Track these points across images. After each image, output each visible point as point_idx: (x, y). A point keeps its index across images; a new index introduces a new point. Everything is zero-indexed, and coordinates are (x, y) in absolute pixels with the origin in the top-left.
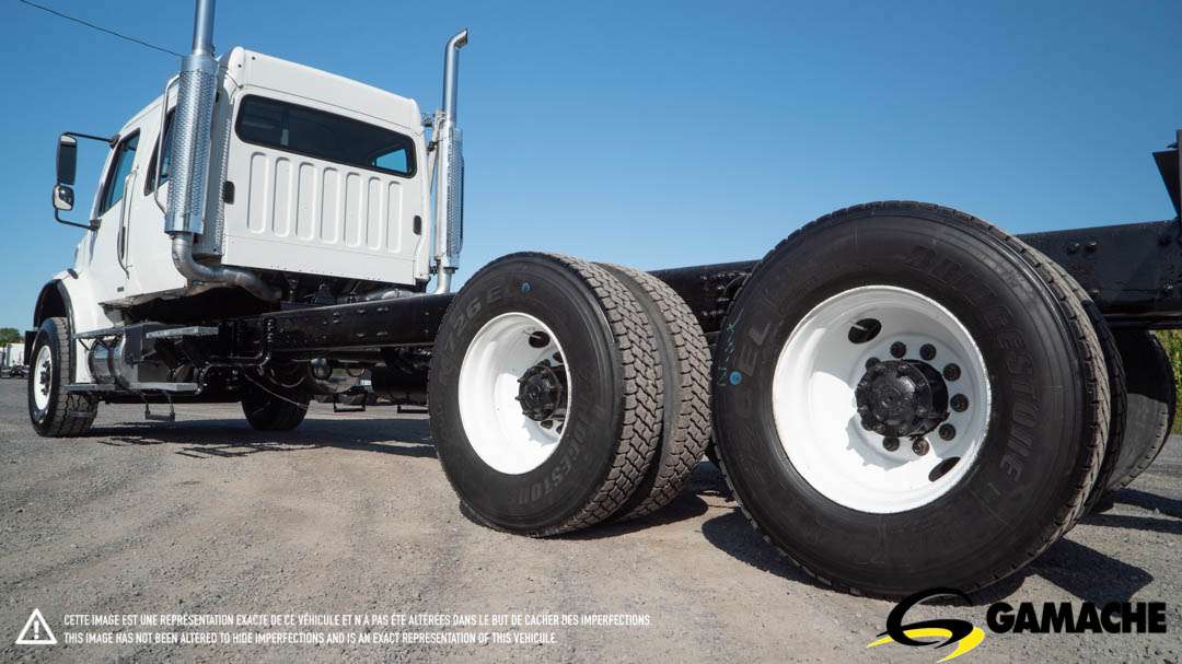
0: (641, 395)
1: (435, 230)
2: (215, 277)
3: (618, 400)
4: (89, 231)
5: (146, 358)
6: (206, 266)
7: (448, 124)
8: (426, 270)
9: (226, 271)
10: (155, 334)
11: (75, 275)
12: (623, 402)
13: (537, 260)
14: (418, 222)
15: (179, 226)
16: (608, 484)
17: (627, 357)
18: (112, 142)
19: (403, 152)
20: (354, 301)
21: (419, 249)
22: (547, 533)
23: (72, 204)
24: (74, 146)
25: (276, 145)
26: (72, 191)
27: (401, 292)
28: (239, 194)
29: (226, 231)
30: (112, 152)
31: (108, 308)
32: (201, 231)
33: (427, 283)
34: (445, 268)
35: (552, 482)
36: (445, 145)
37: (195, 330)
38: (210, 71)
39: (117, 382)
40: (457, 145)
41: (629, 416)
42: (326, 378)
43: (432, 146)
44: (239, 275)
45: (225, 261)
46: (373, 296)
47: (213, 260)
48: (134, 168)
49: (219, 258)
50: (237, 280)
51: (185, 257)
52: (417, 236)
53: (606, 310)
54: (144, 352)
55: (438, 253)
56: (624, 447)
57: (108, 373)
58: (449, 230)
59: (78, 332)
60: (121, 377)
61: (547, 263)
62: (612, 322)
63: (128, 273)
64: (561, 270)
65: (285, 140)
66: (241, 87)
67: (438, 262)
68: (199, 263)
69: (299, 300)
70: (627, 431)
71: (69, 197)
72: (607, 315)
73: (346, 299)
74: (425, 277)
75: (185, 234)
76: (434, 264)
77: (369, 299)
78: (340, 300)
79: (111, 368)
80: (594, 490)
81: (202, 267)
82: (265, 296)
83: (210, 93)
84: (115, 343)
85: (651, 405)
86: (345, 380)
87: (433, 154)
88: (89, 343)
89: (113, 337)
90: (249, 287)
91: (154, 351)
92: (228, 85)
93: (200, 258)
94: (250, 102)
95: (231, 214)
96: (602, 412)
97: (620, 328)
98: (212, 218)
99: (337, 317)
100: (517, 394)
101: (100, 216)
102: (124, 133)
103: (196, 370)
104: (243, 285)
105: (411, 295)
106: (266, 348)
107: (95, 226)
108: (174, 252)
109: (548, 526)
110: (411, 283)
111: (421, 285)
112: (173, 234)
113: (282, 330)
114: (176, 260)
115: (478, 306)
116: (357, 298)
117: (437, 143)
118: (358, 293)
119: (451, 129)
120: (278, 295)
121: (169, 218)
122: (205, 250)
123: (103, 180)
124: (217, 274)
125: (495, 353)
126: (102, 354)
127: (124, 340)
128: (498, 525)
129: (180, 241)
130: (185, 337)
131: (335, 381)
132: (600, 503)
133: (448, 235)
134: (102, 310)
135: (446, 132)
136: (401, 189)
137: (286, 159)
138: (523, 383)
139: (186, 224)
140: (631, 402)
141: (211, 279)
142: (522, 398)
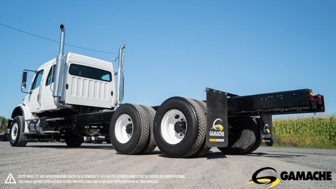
0: (144, 128)
1: (117, 95)
2: (63, 106)
3: (140, 129)
4: (29, 94)
5: (46, 125)
6: (62, 104)
7: (120, 68)
8: (114, 105)
9: (66, 105)
10: (48, 120)
11: (24, 105)
12: (141, 129)
13: (128, 105)
14: (112, 92)
15: (56, 95)
16: (139, 144)
17: (142, 122)
18: (35, 72)
19: (109, 75)
20: (96, 112)
21: (112, 99)
22: (129, 154)
23: (25, 87)
24: (26, 73)
25: (78, 75)
26: (25, 84)
27: (108, 110)
28: (69, 87)
29: (66, 96)
30: (35, 74)
31: (33, 113)
32: (61, 96)
33: (114, 108)
34: (119, 104)
35: (130, 144)
36: (119, 74)
37: (59, 119)
38: (63, 59)
39: (37, 132)
40: (122, 74)
41: (142, 132)
42: (88, 132)
43: (116, 74)
44: (69, 106)
45: (66, 103)
46: (101, 111)
47: (63, 102)
48: (42, 79)
49: (65, 102)
50: (68, 107)
51: (57, 102)
52: (112, 96)
53: (139, 114)
54: (45, 124)
55: (117, 100)
56: (141, 137)
57: (34, 130)
58: (120, 94)
59: (25, 120)
60: (38, 130)
61: (130, 105)
62: (140, 116)
63: (40, 105)
64: (132, 107)
65: (80, 74)
66: (70, 62)
67: (117, 102)
68: (60, 103)
69: (83, 112)
70: (142, 134)
71: (25, 86)
72: (139, 115)
73: (94, 112)
74: (114, 106)
75: (57, 96)
76: (116, 103)
77: (100, 112)
78: (93, 112)
79: (35, 128)
80: (136, 145)
81: (61, 104)
82: (75, 111)
83: (63, 64)
84: (36, 122)
85: (146, 130)
86: (93, 133)
87: (116, 75)
88: (29, 122)
89: (36, 121)
90: (71, 109)
91: (47, 124)
92: (67, 62)
93: (60, 102)
94: (72, 65)
95: (67, 91)
96: (137, 131)
97: (141, 117)
98: (63, 93)
99: (92, 116)
100: (126, 129)
101: (32, 90)
102: (39, 70)
103: (59, 128)
104: (70, 108)
105: (110, 111)
106: (75, 123)
107: (31, 93)
108: (55, 101)
109: (129, 152)
110: (110, 108)
111: (113, 108)
112: (54, 97)
113: (79, 119)
114: (55, 103)
115: (118, 113)
116: (97, 111)
117: (117, 73)
118: (97, 110)
119: (121, 70)
120: (78, 110)
121: (54, 93)
122: (62, 100)
123: (33, 81)
124: (64, 106)
125: (122, 122)
126: (33, 125)
127: (39, 121)
128: (121, 153)
129: (56, 98)
130: (56, 120)
131: (91, 133)
132: (138, 147)
133: (120, 96)
134: (32, 114)
135: (119, 70)
136: (108, 85)
137: (80, 78)
138: (127, 127)
139: (58, 94)
140: (142, 129)
141: (62, 107)
142: (126, 130)
